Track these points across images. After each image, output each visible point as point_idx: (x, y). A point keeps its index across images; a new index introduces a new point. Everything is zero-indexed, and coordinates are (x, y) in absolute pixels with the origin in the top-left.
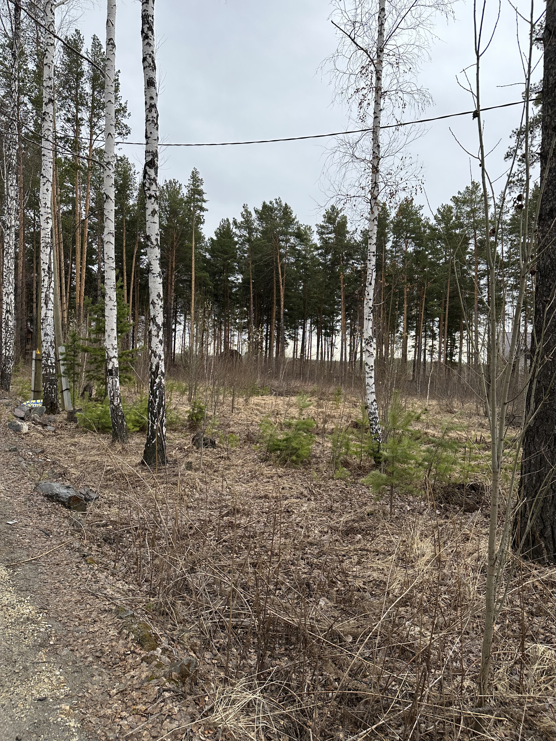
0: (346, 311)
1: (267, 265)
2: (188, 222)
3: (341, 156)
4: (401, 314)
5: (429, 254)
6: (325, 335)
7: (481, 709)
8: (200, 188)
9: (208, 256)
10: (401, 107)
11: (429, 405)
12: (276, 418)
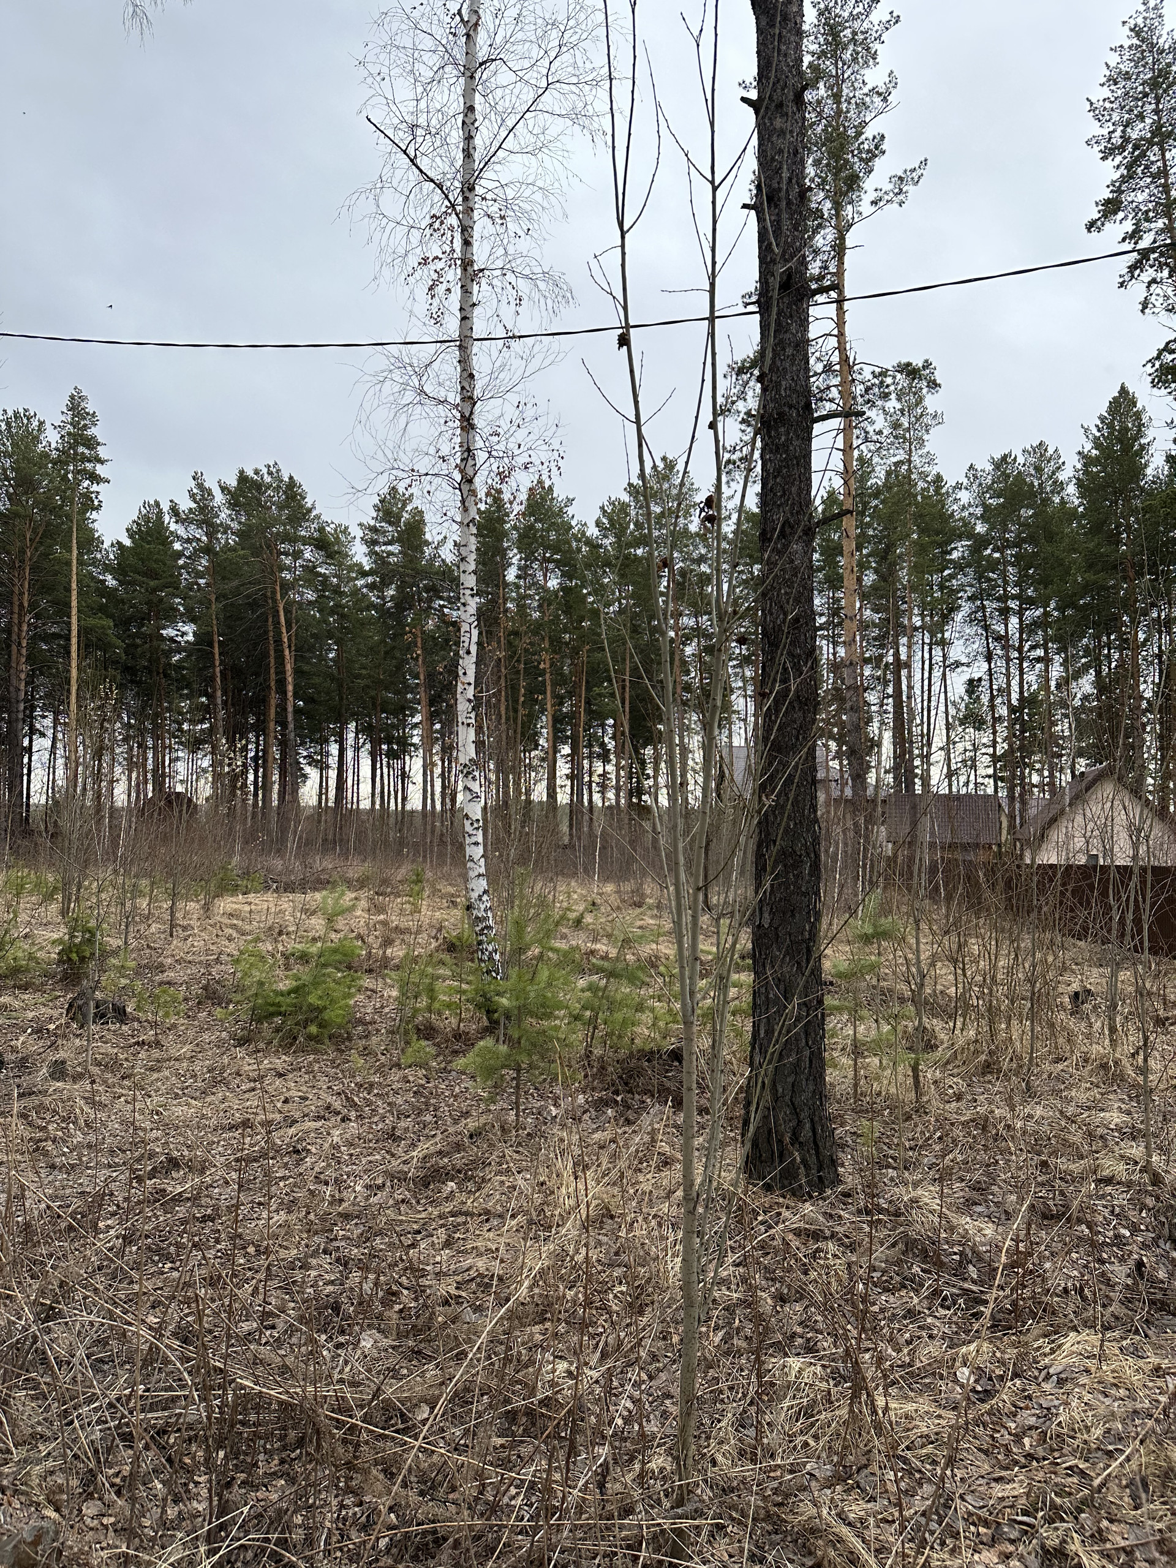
0: (431, 705)
1: (253, 605)
2: (61, 507)
3: (396, 389)
4: (543, 711)
5: (589, 594)
6: (387, 756)
7: (679, 1511)
8: (89, 432)
9: (110, 581)
10: (513, 303)
11: (600, 894)
12: (276, 941)
